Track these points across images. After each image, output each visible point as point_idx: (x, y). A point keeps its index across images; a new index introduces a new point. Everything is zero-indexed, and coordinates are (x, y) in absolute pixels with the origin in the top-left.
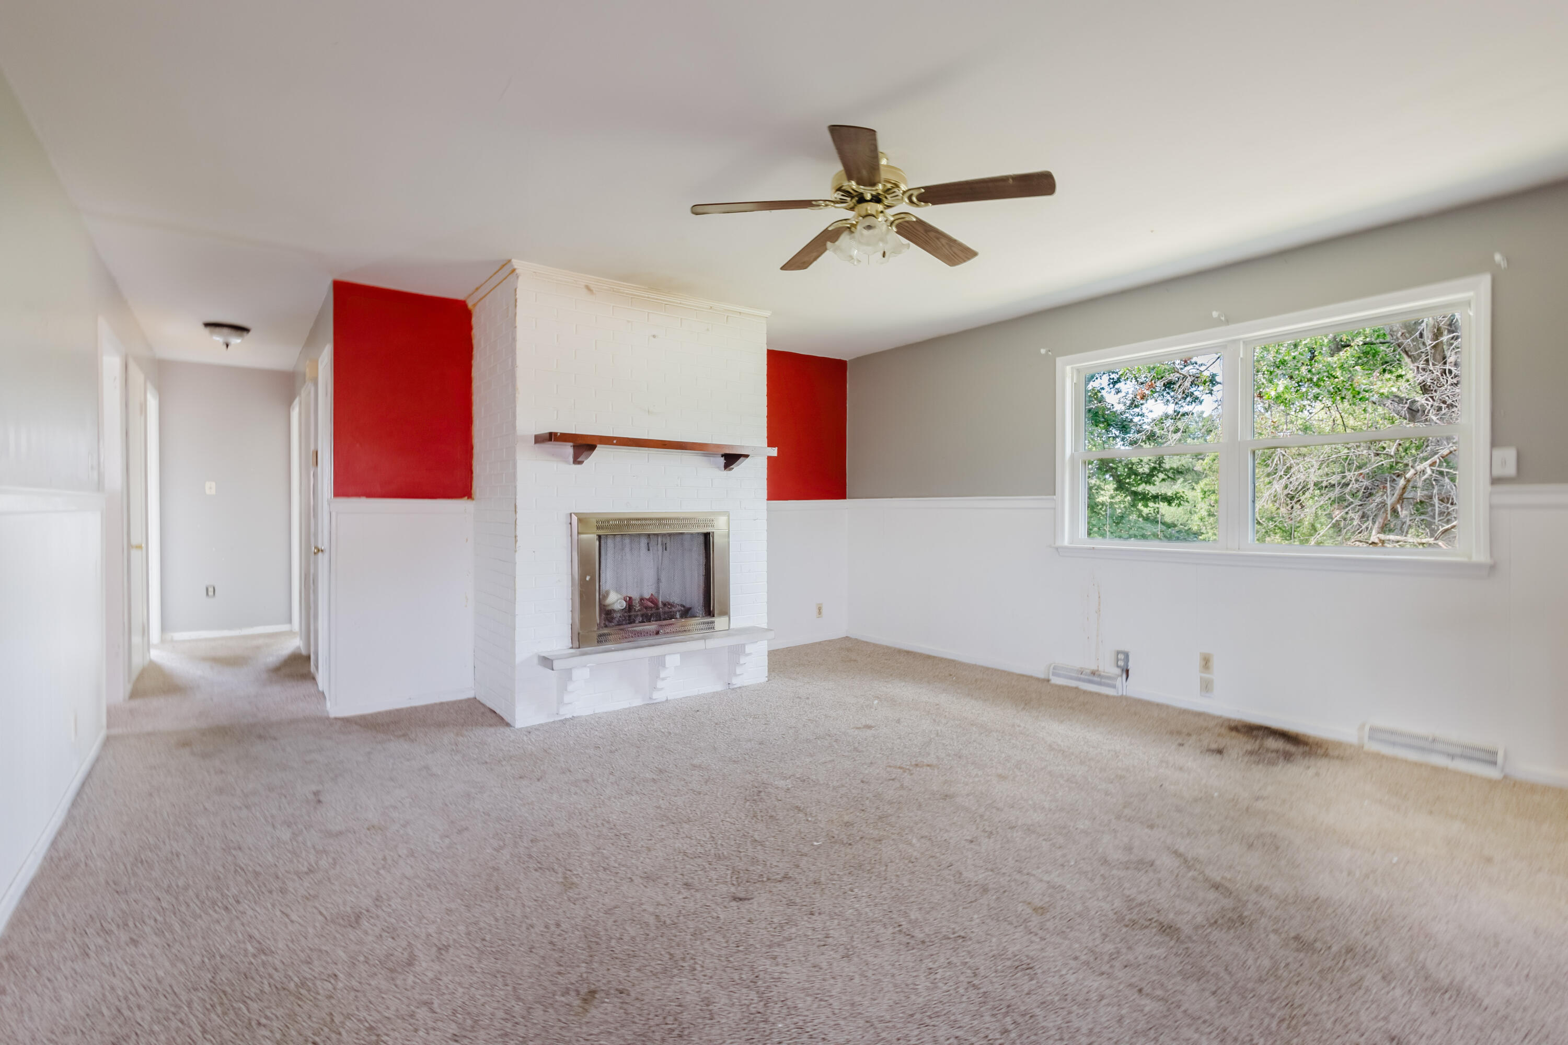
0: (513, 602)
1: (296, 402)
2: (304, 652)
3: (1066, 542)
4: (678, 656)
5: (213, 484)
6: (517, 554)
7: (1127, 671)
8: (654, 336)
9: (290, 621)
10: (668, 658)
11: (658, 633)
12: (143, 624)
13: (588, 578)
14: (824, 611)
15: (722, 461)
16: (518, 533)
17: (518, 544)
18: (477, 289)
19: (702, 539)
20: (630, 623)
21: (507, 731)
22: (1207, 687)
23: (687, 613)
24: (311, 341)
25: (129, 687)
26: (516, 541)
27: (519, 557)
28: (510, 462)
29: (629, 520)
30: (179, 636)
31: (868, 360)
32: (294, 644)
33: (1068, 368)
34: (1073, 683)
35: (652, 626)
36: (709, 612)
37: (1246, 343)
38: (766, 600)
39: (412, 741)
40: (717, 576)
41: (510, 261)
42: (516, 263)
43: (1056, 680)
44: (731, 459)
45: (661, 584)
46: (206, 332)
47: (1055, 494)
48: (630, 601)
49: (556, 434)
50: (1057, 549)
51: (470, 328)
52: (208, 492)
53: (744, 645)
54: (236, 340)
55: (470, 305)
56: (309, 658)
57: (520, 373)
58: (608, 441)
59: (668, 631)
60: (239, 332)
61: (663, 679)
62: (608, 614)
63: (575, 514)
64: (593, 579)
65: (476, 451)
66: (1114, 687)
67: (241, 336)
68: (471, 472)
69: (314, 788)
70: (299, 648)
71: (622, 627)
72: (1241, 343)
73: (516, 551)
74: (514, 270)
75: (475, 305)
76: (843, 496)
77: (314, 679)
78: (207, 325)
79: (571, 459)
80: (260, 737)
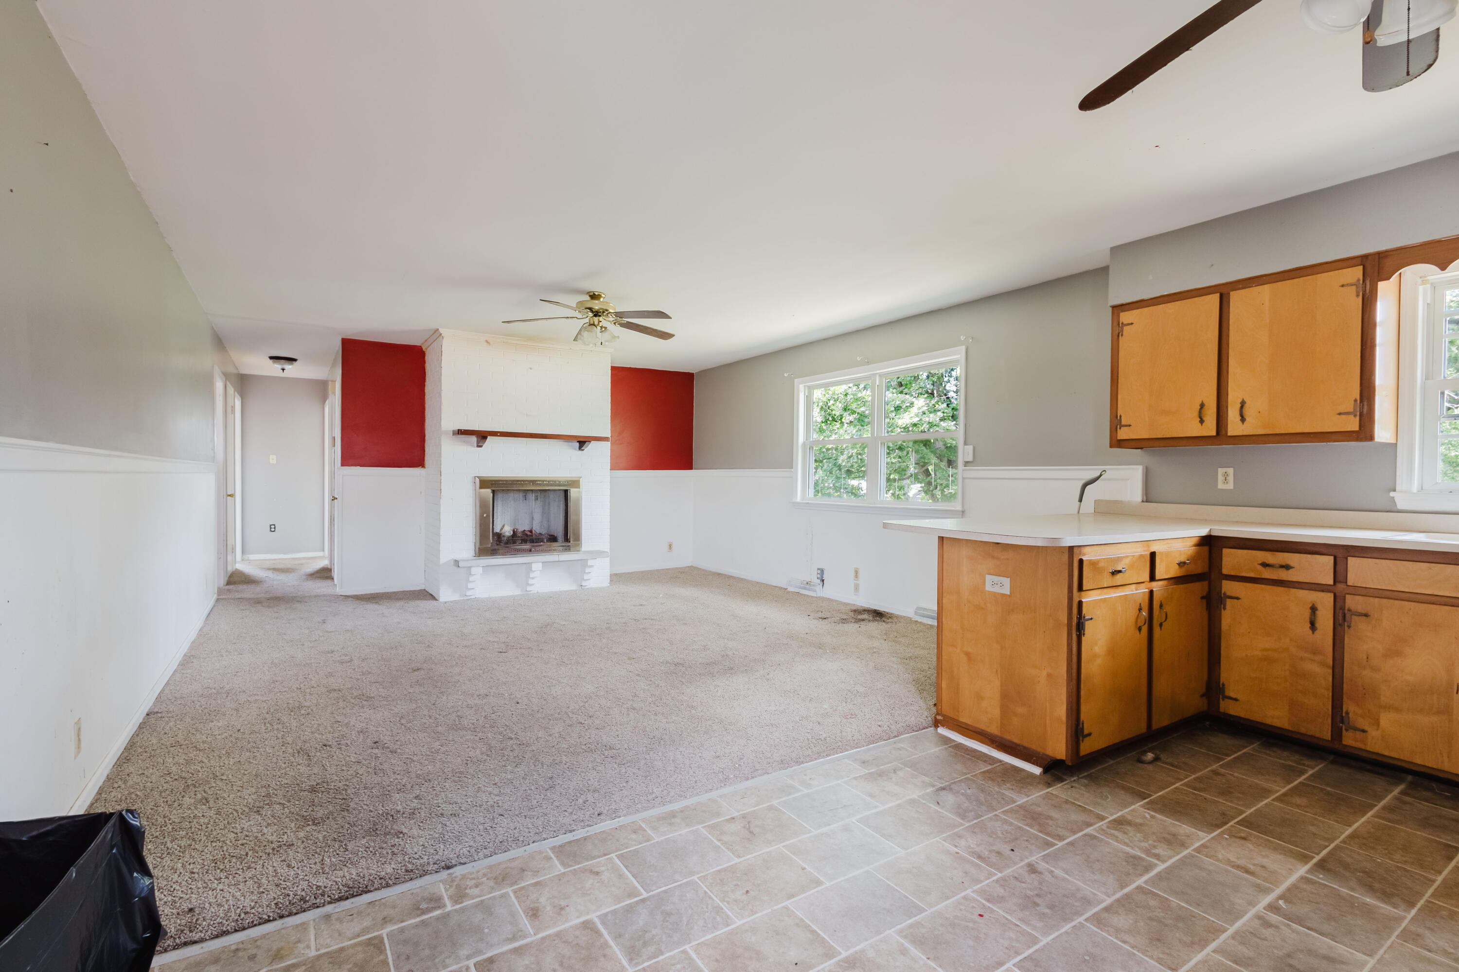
0: (439, 528)
1: (327, 402)
2: (329, 567)
3: (799, 499)
4: (541, 564)
5: (275, 457)
6: (441, 500)
7: (823, 581)
8: (531, 369)
9: (323, 550)
10: (533, 565)
11: (530, 551)
12: (233, 545)
13: (485, 515)
14: (673, 547)
15: (578, 444)
16: (442, 488)
17: (442, 494)
18: (426, 341)
19: (562, 494)
20: (513, 544)
21: (434, 602)
22: (857, 588)
23: (553, 539)
24: (334, 365)
25: (226, 579)
26: (441, 493)
27: (442, 501)
28: (439, 446)
29: (513, 481)
30: (252, 557)
31: (709, 373)
32: (325, 563)
33: (801, 387)
34: (797, 590)
35: (527, 546)
36: (566, 539)
37: (881, 375)
38: (609, 534)
39: (380, 604)
40: (572, 517)
41: (438, 329)
42: (441, 330)
43: (791, 589)
44: (582, 442)
45: (534, 521)
46: (271, 361)
47: (792, 468)
48: (515, 533)
49: (461, 430)
50: (793, 503)
51: (424, 362)
52: (271, 462)
53: (587, 560)
54: (288, 367)
55: (424, 349)
56: (331, 570)
57: (443, 394)
58: (494, 434)
59: (538, 549)
60: (290, 362)
61: (533, 578)
62: (498, 537)
63: (477, 477)
64: (488, 516)
65: (427, 438)
66: (815, 591)
67: (292, 364)
68: (424, 451)
69: (323, 618)
70: (327, 565)
71: (507, 545)
72: (877, 376)
73: (440, 498)
74: (441, 334)
75: (426, 349)
76: (691, 468)
77: (333, 579)
78: (271, 358)
79: (475, 444)
80: (298, 601)
